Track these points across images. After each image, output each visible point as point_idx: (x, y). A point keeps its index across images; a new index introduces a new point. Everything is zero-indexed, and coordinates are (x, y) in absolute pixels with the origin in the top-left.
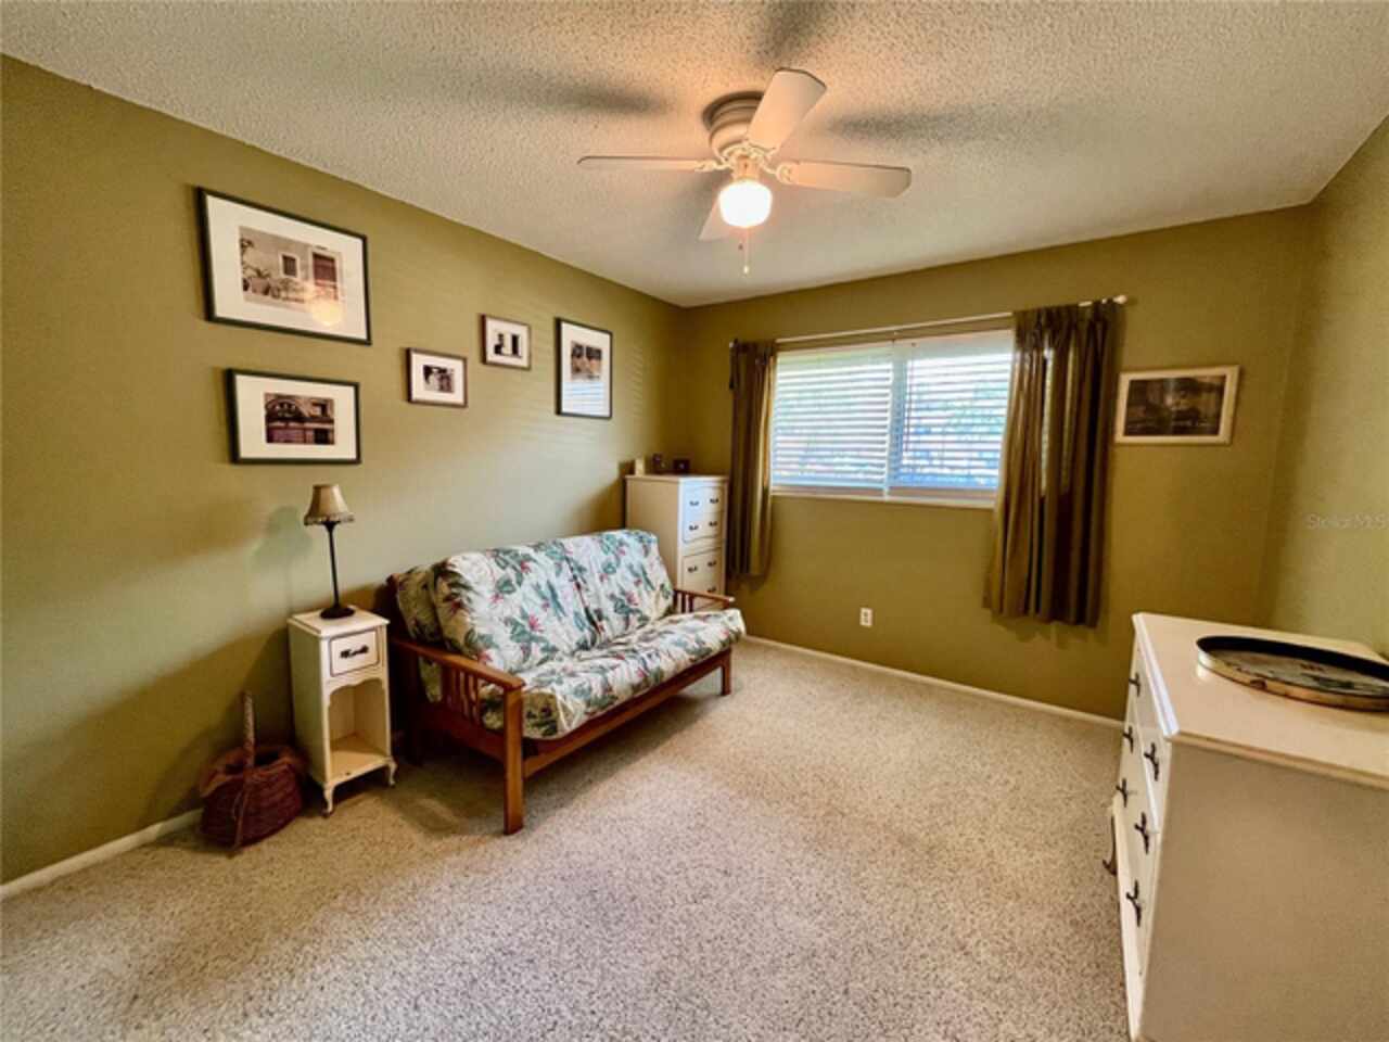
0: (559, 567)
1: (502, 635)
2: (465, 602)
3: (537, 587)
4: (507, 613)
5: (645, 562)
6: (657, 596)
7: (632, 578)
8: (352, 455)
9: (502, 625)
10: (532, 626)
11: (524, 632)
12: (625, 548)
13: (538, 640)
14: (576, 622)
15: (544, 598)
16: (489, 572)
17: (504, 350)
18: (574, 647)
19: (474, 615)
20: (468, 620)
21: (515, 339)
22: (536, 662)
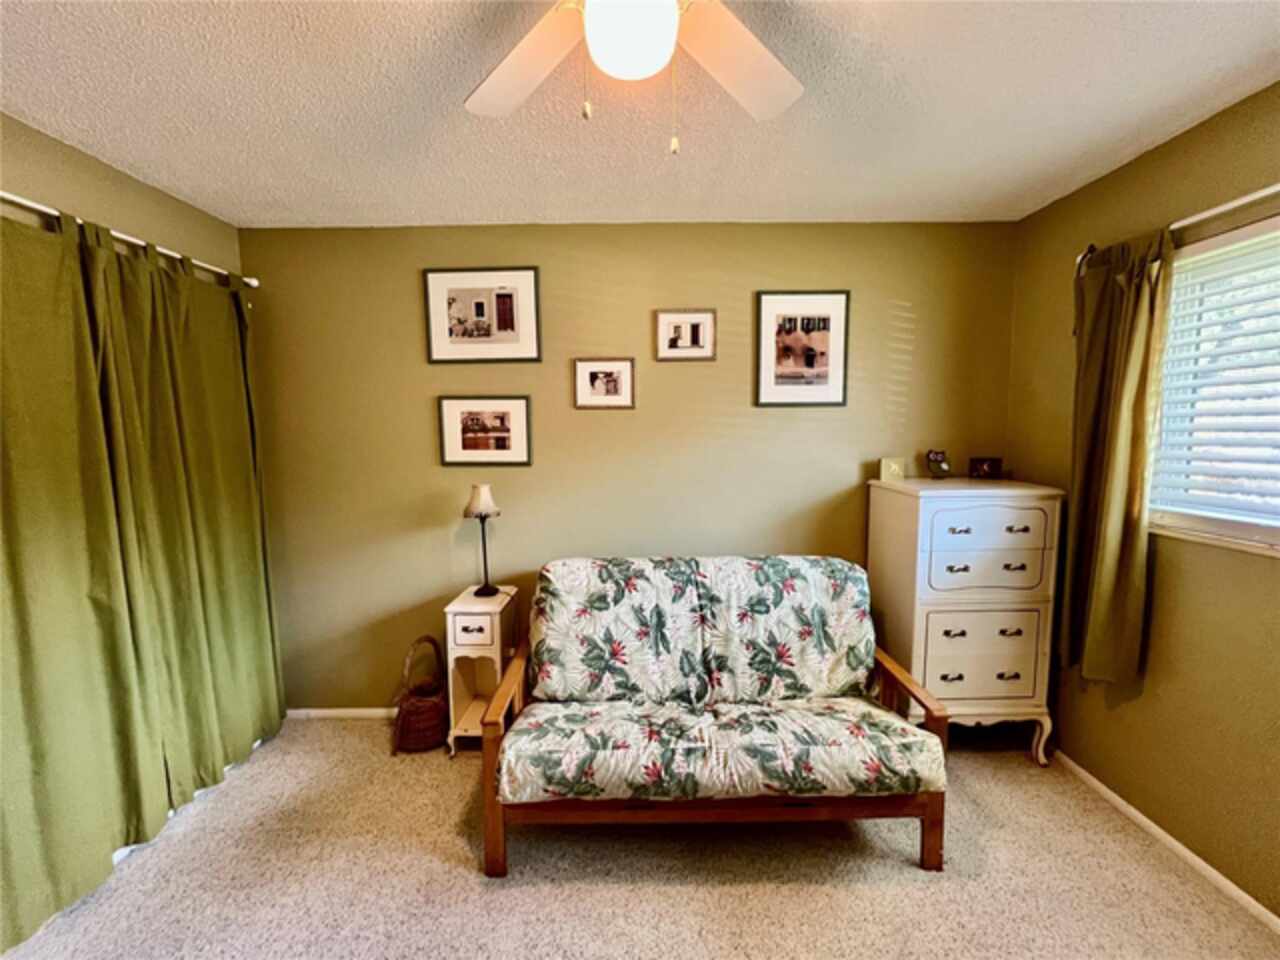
0: (679, 593)
1: (574, 654)
2: (548, 609)
3: (639, 611)
4: (589, 632)
5: (830, 607)
6: (838, 662)
7: (795, 625)
8: (524, 458)
9: (578, 643)
10: (614, 654)
11: (601, 658)
12: (798, 583)
13: (613, 670)
14: (681, 662)
15: (644, 623)
16: (585, 583)
17: (680, 343)
18: (667, 693)
19: (551, 624)
20: (544, 629)
21: (695, 329)
22: (606, 696)
